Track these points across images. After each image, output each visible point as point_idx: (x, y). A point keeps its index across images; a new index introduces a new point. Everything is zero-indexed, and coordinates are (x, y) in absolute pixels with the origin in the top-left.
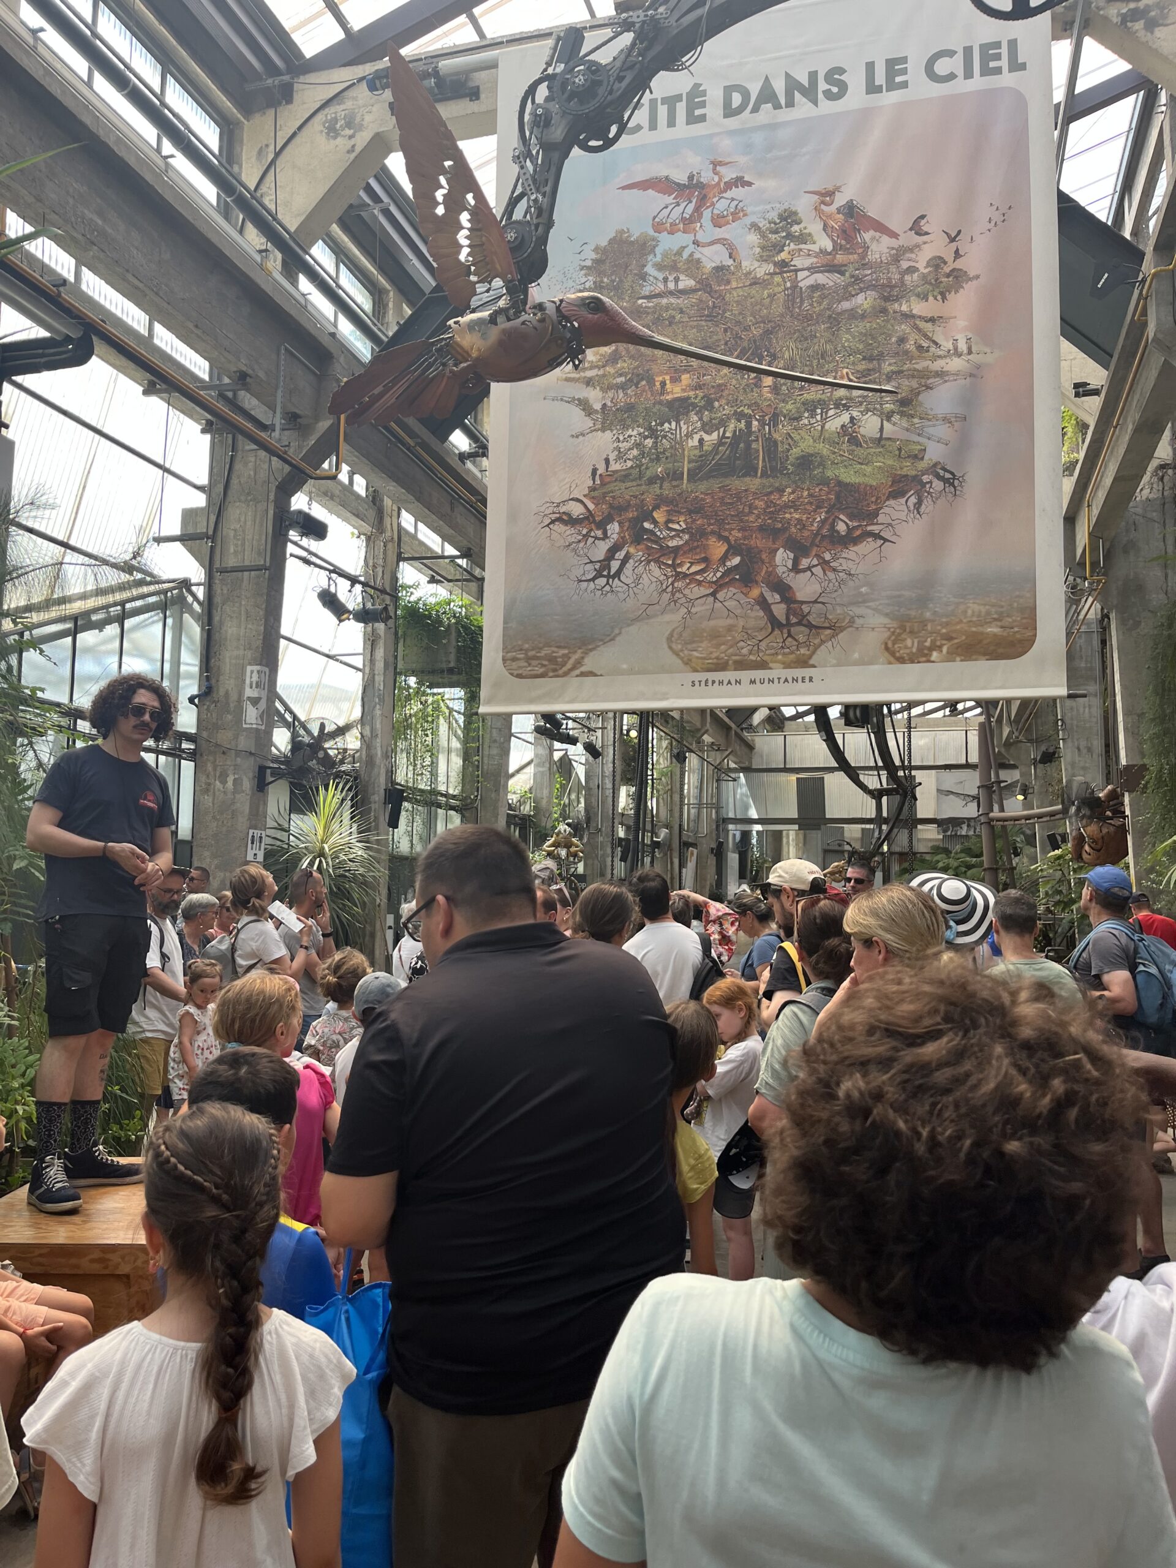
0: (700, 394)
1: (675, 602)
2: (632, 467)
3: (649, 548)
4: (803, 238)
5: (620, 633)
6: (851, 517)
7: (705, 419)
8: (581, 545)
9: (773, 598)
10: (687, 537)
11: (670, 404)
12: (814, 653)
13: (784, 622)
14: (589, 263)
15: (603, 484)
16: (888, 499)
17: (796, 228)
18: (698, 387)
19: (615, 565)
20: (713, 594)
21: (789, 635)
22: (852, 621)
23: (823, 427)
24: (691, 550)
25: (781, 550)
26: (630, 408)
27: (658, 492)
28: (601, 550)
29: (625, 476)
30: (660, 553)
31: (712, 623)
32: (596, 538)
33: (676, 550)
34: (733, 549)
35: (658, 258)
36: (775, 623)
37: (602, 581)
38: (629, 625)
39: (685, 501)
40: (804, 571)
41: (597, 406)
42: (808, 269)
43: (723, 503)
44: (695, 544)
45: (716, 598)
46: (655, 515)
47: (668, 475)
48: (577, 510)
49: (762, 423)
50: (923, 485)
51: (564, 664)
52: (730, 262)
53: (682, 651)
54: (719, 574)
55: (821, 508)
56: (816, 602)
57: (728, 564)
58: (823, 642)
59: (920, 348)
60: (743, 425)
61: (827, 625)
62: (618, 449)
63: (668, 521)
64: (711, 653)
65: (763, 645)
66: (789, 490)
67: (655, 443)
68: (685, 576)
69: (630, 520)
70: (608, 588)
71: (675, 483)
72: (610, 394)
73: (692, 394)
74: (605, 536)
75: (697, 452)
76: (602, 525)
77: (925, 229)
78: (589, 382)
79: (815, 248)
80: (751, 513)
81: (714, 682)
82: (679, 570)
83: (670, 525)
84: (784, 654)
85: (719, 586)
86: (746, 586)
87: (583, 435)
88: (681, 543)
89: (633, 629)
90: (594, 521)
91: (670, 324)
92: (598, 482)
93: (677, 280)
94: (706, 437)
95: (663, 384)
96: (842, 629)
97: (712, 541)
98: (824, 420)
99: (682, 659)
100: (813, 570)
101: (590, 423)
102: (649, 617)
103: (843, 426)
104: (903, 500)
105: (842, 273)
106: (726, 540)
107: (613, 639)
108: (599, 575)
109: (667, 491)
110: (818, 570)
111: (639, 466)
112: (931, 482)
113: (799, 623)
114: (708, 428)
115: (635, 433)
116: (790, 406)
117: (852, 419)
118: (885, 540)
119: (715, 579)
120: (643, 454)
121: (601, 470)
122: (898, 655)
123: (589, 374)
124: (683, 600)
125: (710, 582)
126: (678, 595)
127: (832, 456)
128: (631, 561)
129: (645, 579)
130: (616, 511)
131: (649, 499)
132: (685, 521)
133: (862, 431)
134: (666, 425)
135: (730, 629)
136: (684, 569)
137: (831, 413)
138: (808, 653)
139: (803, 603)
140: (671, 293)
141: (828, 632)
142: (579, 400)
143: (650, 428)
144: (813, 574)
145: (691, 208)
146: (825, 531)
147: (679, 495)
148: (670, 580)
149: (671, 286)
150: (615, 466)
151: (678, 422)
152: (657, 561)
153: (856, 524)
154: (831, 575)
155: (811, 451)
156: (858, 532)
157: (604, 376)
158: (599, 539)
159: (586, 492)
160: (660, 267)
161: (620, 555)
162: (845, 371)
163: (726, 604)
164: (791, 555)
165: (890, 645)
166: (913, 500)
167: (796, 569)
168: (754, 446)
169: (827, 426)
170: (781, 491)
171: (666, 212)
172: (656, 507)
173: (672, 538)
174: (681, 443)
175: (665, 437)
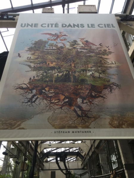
0: (58, 66)
1: (50, 109)
2: (40, 79)
3: (43, 96)
4: (78, 44)
5: (33, 117)
6: (95, 92)
7: (59, 71)
8: (25, 94)
9: (77, 109)
10: (54, 94)
11: (51, 67)
12: (90, 124)
13: (81, 116)
14: (33, 43)
15: (32, 81)
16: (103, 89)
17: (77, 43)
18: (57, 65)
19: (34, 100)
20: (61, 108)
21: (83, 119)
22: (99, 117)
23: (86, 74)
24: (55, 97)
25: (79, 98)
26: (41, 67)
27: (47, 84)
28: (30, 96)
29: (38, 80)
30: (46, 97)
31: (61, 115)
32: (29, 93)
33: (51, 97)
34: (66, 97)
35: (49, 44)
36: (78, 116)
37: (30, 103)
38: (36, 115)
39: (54, 86)
40: (85, 103)
41: (33, 66)
42: (80, 49)
43: (63, 87)
44: (56, 96)
45: (62, 109)
46: (46, 89)
47: (49, 81)
48: (24, 86)
49: (72, 73)
50: (111, 87)
51: (14, 125)
52: (64, 46)
53: (52, 122)
54: (62, 103)
55: (88, 90)
56: (89, 111)
57: (65, 101)
58: (92, 122)
59: (105, 63)
60: (68, 72)
61: (93, 117)
62: (37, 75)
63: (49, 90)
64: (61, 123)
65: (76, 122)
66: (79, 86)
67: (47, 74)
68: (53, 103)
69: (39, 89)
70: (31, 105)
71: (51, 82)
72: (36, 64)
73: (56, 66)
74: (32, 93)
75: (57, 77)
76: (31, 90)
77: (102, 45)
78: (31, 62)
79: (81, 46)
80: (70, 90)
81: (61, 132)
82: (52, 101)
83: (50, 91)
84: (82, 124)
85: (63, 106)
86: (70, 106)
87: (28, 71)
88: (52, 95)
89: (38, 116)
90: (29, 89)
91: (51, 54)
92: (31, 81)
93: (52, 47)
94: (59, 74)
95: (49, 64)
96: (97, 118)
97: (61, 95)
98: (86, 73)
99: (52, 125)
100: (88, 103)
101: (31, 69)
102: (42, 113)
103: (91, 74)
104: (107, 90)
105: (87, 50)
106: (64, 95)
107: (31, 119)
108: (29, 101)
109: (49, 84)
110: (89, 103)
111: (42, 78)
112: (113, 86)
113: (85, 116)
114: (59, 72)
115: (42, 72)
116: (78, 70)
117: (92, 73)
118: (104, 98)
119: (61, 104)
120: (43, 76)
121: (32, 78)
122: (113, 126)
123: (31, 61)
124: (53, 109)
125: (60, 105)
126: (51, 108)
127: (89, 80)
128: (38, 99)
129: (42, 103)
130: (35, 87)
131: (44, 85)
132: (53, 90)
133: (95, 75)
134: (49, 71)
135: (66, 117)
136: (53, 101)
137: (88, 72)
138: (88, 124)
139: (85, 111)
140: (51, 49)
141: (93, 119)
142: (28, 65)
143: (45, 71)
144: (87, 104)
145: (55, 38)
146: (89, 95)
147: (52, 85)
148: (49, 104)
149: (51, 48)
150: (36, 78)
151: (52, 71)
152: (46, 99)
153: (97, 94)
154: (92, 105)
155: (84, 78)
156: (98, 96)
157: (35, 61)
158: (30, 93)
159: (28, 83)
160: (49, 45)
161: (36, 97)
162: (90, 65)
163: (65, 110)
164: (81, 100)
165: (111, 123)
166: (109, 90)
167: (83, 102)
168: (70, 77)
169: (87, 74)
170: (78, 86)
171: (50, 38)
172: (46, 87)
173: (50, 94)
174: (53, 75)
175: (49, 73)
